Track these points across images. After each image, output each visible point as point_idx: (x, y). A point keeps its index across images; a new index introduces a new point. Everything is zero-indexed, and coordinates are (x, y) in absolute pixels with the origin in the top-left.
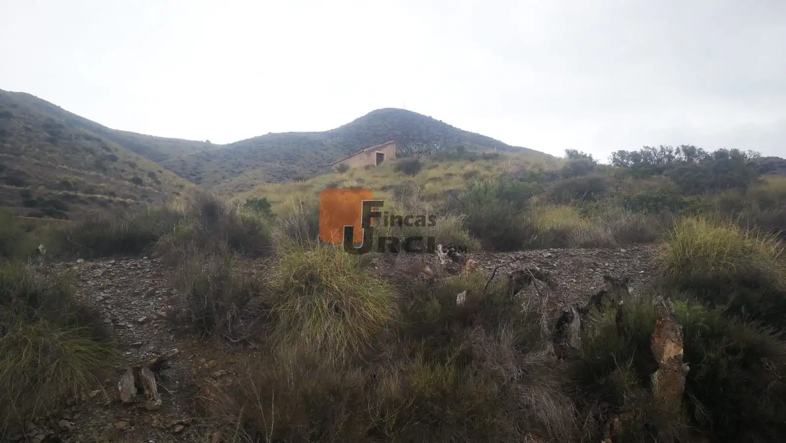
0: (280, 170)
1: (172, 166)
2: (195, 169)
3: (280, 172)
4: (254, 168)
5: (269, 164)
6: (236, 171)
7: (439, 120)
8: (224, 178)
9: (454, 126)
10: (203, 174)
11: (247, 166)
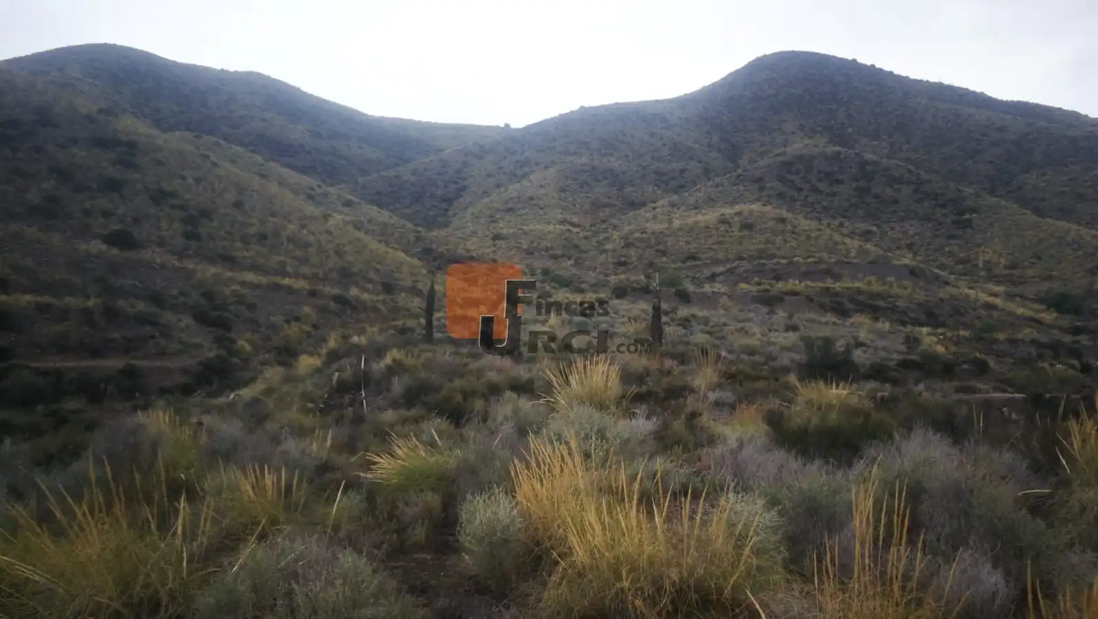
0: (586, 168)
1: (425, 170)
2: (458, 172)
3: (586, 172)
4: (546, 167)
5: (571, 158)
6: (519, 172)
7: (869, 64)
8: (498, 186)
9: (896, 72)
10: (470, 180)
11: (537, 164)
